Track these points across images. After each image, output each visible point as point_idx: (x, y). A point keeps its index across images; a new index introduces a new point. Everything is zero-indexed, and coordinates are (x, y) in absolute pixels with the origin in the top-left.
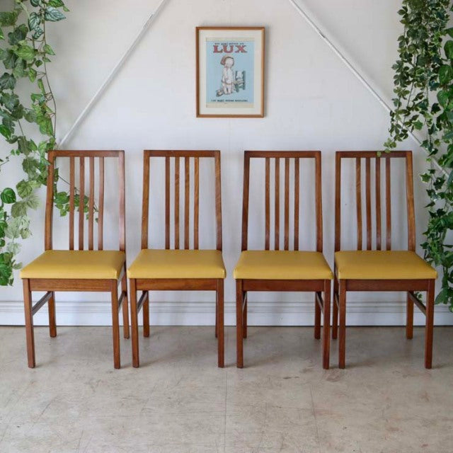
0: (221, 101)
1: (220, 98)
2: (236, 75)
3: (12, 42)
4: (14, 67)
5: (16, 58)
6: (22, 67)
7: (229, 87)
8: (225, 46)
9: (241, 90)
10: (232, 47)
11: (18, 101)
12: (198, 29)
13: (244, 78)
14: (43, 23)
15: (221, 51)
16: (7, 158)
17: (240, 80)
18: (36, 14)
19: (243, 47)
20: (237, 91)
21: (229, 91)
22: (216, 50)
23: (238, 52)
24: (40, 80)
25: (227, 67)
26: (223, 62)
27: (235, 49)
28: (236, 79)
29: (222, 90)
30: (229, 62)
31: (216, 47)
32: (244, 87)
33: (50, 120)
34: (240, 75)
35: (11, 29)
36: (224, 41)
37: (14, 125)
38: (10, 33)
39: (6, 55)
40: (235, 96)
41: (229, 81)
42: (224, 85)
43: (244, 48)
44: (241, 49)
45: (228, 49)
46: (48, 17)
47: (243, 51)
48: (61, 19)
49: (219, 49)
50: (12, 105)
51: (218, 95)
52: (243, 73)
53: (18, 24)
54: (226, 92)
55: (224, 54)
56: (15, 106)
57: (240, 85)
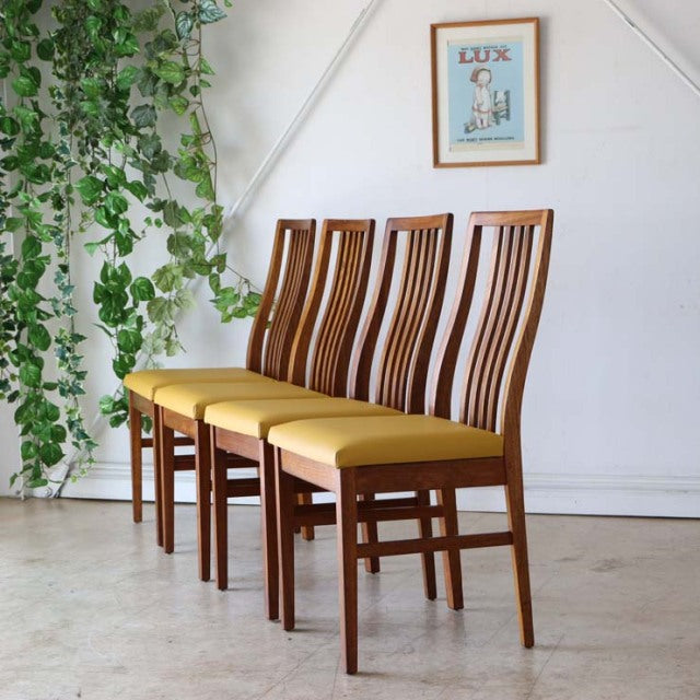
0: (473, 140)
1: (471, 136)
2: (495, 98)
3: (151, 56)
4: (153, 93)
5: (157, 79)
6: (166, 94)
7: (485, 117)
8: (477, 52)
9: (503, 120)
10: (487, 53)
11: (160, 145)
12: (434, 29)
13: (507, 101)
14: (198, 26)
15: (471, 61)
16: (143, 232)
17: (503, 106)
18: (186, 14)
19: (506, 51)
20: (498, 123)
21: (485, 124)
22: (463, 60)
23: (497, 60)
24: (194, 113)
25: (481, 86)
26: (475, 77)
27: (493, 55)
28: (496, 105)
29: (473, 123)
30: (483, 77)
31: (462, 55)
32: (507, 116)
33: (208, 173)
34: (501, 96)
35: (151, 37)
36: (475, 44)
37: (155, 182)
38: (149, 43)
39: (142, 75)
40: (495, 131)
41: (484, 109)
42: (476, 114)
43: (507, 54)
44: (502, 55)
45: (482, 56)
46: (203, 17)
47: (506, 59)
48: (220, 18)
49: (468, 57)
50: (151, 151)
51: (467, 131)
52: (507, 93)
53: (160, 29)
54: (480, 126)
55: (475, 64)
56: (156, 153)
57: (501, 113)
